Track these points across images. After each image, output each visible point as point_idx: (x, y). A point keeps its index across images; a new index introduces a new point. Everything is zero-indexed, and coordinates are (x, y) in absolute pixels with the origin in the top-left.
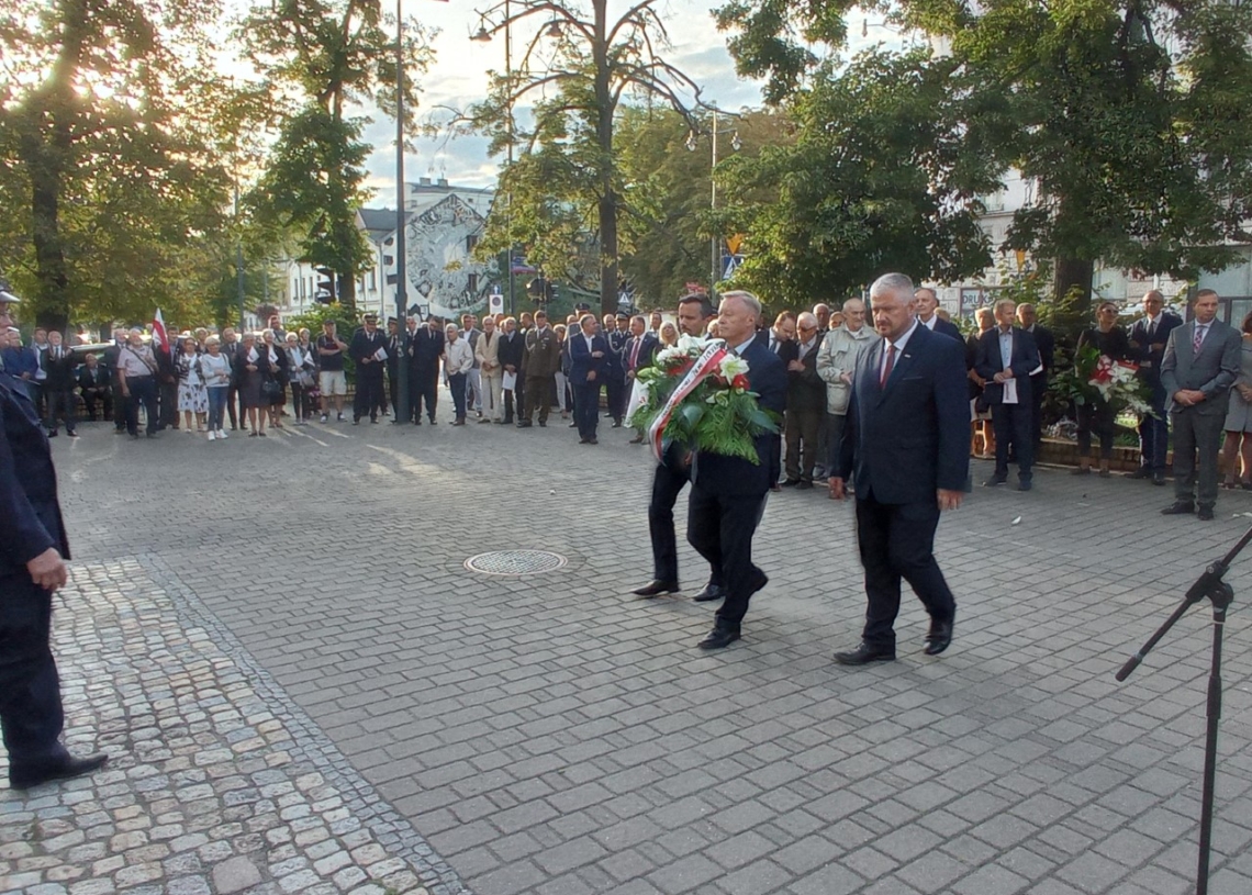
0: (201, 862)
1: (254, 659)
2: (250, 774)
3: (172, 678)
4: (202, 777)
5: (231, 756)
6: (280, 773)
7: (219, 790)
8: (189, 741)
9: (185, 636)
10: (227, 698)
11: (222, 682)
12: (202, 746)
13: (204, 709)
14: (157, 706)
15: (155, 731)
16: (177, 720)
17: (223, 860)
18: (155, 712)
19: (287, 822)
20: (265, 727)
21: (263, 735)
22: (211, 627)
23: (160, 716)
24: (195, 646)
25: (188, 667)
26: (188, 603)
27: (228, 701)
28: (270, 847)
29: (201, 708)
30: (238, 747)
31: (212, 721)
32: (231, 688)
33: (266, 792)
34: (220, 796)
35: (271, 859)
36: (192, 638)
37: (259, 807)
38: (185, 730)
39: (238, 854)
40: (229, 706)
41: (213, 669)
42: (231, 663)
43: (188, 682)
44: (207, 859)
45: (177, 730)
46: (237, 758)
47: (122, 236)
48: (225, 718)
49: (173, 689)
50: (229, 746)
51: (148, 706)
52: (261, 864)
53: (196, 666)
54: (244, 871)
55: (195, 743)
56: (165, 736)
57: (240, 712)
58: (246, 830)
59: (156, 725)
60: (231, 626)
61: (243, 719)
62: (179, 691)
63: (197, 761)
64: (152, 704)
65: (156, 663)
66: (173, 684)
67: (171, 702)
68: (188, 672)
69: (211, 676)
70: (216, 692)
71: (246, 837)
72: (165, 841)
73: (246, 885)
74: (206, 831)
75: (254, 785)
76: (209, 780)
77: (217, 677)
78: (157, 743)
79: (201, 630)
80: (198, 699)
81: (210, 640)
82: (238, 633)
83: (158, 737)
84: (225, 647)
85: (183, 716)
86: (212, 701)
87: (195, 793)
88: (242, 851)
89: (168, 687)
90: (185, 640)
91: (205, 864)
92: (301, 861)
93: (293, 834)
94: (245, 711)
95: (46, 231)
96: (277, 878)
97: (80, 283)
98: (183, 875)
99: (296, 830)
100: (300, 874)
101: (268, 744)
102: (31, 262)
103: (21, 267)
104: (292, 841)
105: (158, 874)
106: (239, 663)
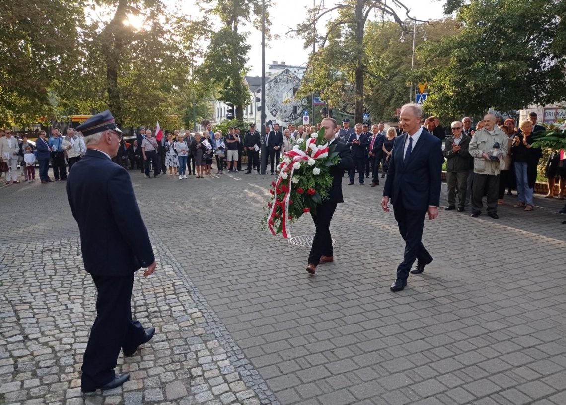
0: (161, 382)
1: (192, 281)
2: (186, 339)
3: (156, 288)
4: (165, 338)
5: (178, 329)
6: (199, 339)
7: (172, 346)
8: (161, 319)
9: (163, 269)
10: (178, 299)
11: (177, 291)
12: (166, 323)
13: (168, 304)
14: (148, 302)
15: (146, 314)
16: (156, 309)
17: (171, 382)
18: (147, 304)
19: (201, 365)
20: (194, 315)
21: (193, 319)
22: (174, 265)
23: (149, 307)
24: (167, 273)
25: (163, 284)
26: (165, 254)
27: (179, 301)
28: (192, 377)
29: (167, 304)
30: (182, 324)
31: (171, 310)
32: (181, 295)
33: (193, 348)
34: (171, 349)
35: (192, 384)
36: (166, 270)
37: (189, 356)
38: (159, 314)
39: (178, 379)
40: (179, 304)
41: (174, 285)
42: (182, 283)
43: (162, 290)
44: (164, 380)
45: (156, 314)
46: (181, 330)
47: (143, 89)
48: (177, 309)
49: (156, 294)
50: (178, 323)
51: (144, 301)
52: (188, 386)
53: (167, 283)
54: (179, 389)
55: (163, 321)
56: (150, 317)
57: (184, 307)
58: (182, 367)
59: (147, 311)
60: (183, 265)
61: (185, 310)
62: (158, 295)
63: (163, 330)
64: (146, 300)
65: (149, 281)
66: (156, 291)
67: (154, 300)
68: (162, 286)
69: (172, 288)
70: (174, 296)
71: (182, 371)
72: (146, 369)
73: (180, 396)
74: (164, 366)
75: (187, 344)
76: (168, 340)
77: (175, 290)
78: (147, 319)
79: (170, 266)
80: (166, 299)
81: (173, 271)
82: (186, 268)
83: (147, 317)
84: (180, 275)
85: (159, 307)
86: (172, 301)
87: (161, 346)
88: (179, 378)
89: (153, 292)
90: (163, 271)
91: (162, 383)
92: (206, 386)
93: (203, 371)
94: (186, 306)
95: (112, 87)
96: (194, 394)
97: (126, 109)
98: (152, 388)
99: (204, 369)
100: (205, 393)
101: (195, 324)
102: (107, 100)
103: (103, 103)
104: (203, 375)
105: (141, 386)
106: (186, 283)
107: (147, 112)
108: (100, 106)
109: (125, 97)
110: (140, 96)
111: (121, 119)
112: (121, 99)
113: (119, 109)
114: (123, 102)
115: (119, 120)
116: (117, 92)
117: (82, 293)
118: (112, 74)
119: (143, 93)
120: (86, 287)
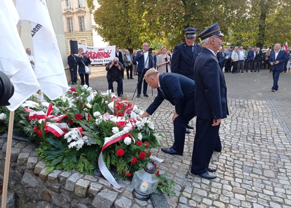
0: (262, 167)
1: (289, 130)
2: (279, 155)
3: (267, 128)
4: (267, 151)
5: (276, 149)
6: (287, 158)
7: (271, 155)
8: (267, 142)
9: (273, 120)
10: (279, 136)
11: (279, 133)
12: (270, 145)
13: (273, 137)
14: (262, 133)
15: (260, 138)
16: (266, 137)
17: (267, 169)
18: (261, 134)
19: (286, 169)
20: (287, 146)
21: (286, 148)
22: (280, 120)
23: (262, 135)
24: (275, 123)
25: (272, 127)
26: (276, 114)
27: (279, 137)
28: (279, 172)
29: (272, 137)
30: (278, 148)
31: (273, 140)
32: (281, 135)
33: (282, 160)
34: (270, 157)
35: (278, 174)
36: (274, 121)
37: (279, 162)
38: (267, 140)
39: (271, 170)
40: (279, 138)
41: (277, 129)
42: (283, 129)
43: (271, 130)
44: (263, 168)
45: (265, 139)
46: (277, 150)
48: (277, 141)
49: (267, 131)
50: (276, 147)
51: (260, 132)
52: (276, 174)
53: (273, 127)
54: (271, 174)
55: (268, 144)
56: (262, 140)
57: (281, 141)
58: (274, 166)
59: (261, 137)
60: (285, 121)
61: (282, 143)
62: (268, 132)
63: (267, 147)
64: (261, 132)
65: (264, 124)
66: (267, 130)
67: (265, 133)
68: (271, 128)
69: (276, 131)
70: (276, 134)
71: (274, 167)
72: (255, 160)
73: (270, 177)
74: (265, 162)
75: (280, 158)
76: (269, 152)
77: (278, 132)
78: (260, 141)
79: (277, 120)
80: (272, 134)
81: (279, 123)
82: (287, 123)
83: (260, 139)
84: (282, 125)
85: (267, 137)
86: (275, 136)
87: (265, 154)
88: (272, 169)
89: (265, 130)
90: (273, 121)
91: (262, 168)
92: (287, 178)
93: (286, 172)
94: (283, 141)
95: (262, 24)
96: (279, 179)
97: (268, 36)
98: (257, 168)
99: (287, 171)
100: (285, 181)
101: (286, 150)
102: (257, 31)
103: (255, 33)
104: (286, 173)
105: (252, 166)
106: (285, 130)
107: (280, 36)
108: (253, 35)
109: (268, 29)
110: (278, 27)
111: (264, 41)
112: (265, 30)
113: (264, 35)
114: (267, 32)
115: (262, 42)
116: (264, 26)
117: (231, 122)
118: (263, 16)
119: (280, 25)
120: (233, 120)
